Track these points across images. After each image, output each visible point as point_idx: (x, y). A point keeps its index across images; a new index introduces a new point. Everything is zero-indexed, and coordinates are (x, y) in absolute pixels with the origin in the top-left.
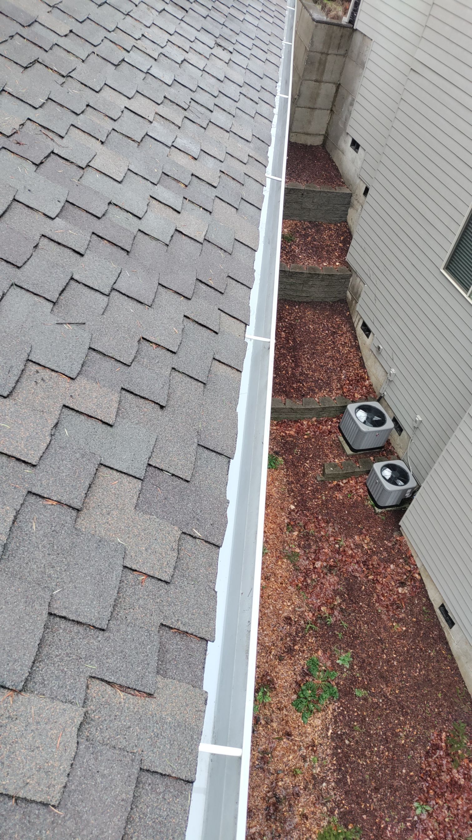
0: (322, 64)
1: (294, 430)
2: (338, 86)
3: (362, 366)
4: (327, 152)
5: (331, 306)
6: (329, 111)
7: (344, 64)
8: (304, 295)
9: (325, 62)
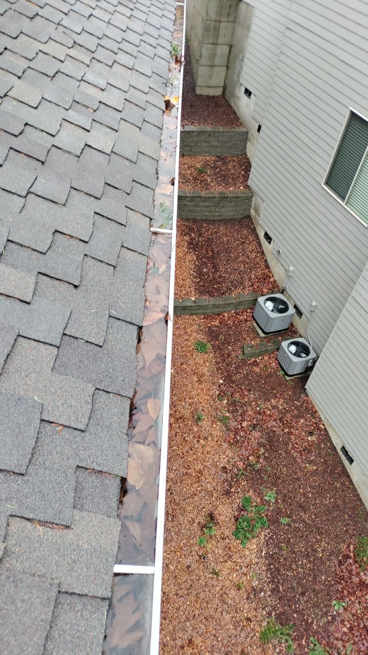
0: (217, 30)
1: (218, 321)
2: (231, 47)
3: (267, 267)
4: (226, 100)
5: (239, 222)
6: (225, 68)
7: (234, 29)
8: (217, 214)
9: (219, 28)
